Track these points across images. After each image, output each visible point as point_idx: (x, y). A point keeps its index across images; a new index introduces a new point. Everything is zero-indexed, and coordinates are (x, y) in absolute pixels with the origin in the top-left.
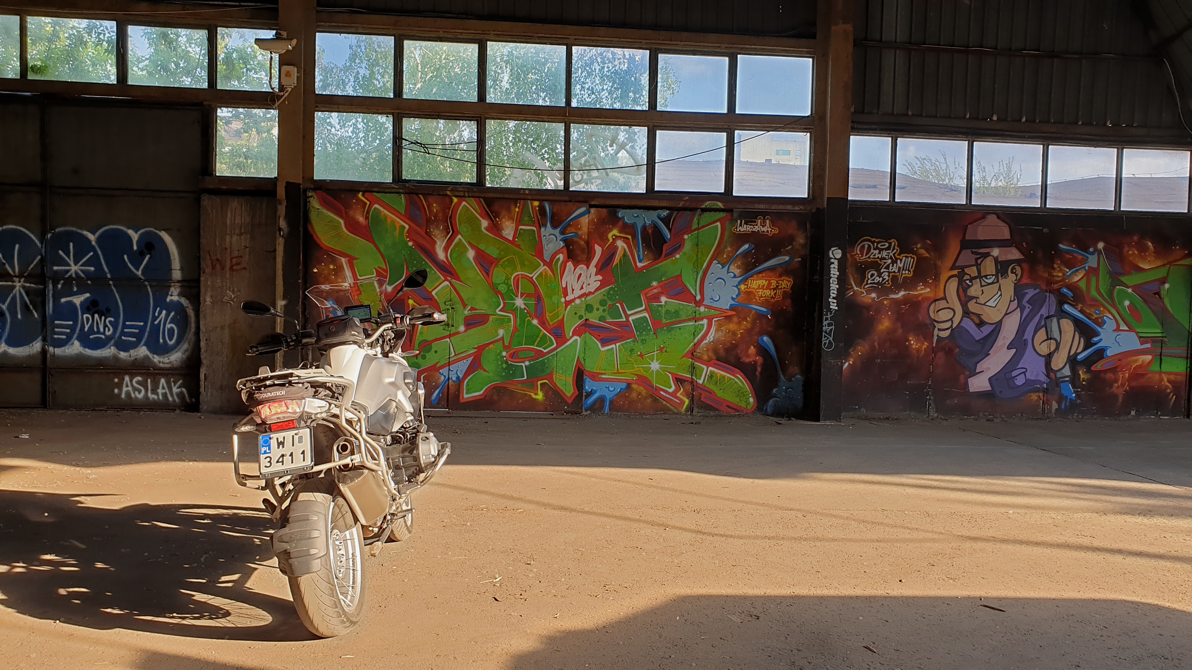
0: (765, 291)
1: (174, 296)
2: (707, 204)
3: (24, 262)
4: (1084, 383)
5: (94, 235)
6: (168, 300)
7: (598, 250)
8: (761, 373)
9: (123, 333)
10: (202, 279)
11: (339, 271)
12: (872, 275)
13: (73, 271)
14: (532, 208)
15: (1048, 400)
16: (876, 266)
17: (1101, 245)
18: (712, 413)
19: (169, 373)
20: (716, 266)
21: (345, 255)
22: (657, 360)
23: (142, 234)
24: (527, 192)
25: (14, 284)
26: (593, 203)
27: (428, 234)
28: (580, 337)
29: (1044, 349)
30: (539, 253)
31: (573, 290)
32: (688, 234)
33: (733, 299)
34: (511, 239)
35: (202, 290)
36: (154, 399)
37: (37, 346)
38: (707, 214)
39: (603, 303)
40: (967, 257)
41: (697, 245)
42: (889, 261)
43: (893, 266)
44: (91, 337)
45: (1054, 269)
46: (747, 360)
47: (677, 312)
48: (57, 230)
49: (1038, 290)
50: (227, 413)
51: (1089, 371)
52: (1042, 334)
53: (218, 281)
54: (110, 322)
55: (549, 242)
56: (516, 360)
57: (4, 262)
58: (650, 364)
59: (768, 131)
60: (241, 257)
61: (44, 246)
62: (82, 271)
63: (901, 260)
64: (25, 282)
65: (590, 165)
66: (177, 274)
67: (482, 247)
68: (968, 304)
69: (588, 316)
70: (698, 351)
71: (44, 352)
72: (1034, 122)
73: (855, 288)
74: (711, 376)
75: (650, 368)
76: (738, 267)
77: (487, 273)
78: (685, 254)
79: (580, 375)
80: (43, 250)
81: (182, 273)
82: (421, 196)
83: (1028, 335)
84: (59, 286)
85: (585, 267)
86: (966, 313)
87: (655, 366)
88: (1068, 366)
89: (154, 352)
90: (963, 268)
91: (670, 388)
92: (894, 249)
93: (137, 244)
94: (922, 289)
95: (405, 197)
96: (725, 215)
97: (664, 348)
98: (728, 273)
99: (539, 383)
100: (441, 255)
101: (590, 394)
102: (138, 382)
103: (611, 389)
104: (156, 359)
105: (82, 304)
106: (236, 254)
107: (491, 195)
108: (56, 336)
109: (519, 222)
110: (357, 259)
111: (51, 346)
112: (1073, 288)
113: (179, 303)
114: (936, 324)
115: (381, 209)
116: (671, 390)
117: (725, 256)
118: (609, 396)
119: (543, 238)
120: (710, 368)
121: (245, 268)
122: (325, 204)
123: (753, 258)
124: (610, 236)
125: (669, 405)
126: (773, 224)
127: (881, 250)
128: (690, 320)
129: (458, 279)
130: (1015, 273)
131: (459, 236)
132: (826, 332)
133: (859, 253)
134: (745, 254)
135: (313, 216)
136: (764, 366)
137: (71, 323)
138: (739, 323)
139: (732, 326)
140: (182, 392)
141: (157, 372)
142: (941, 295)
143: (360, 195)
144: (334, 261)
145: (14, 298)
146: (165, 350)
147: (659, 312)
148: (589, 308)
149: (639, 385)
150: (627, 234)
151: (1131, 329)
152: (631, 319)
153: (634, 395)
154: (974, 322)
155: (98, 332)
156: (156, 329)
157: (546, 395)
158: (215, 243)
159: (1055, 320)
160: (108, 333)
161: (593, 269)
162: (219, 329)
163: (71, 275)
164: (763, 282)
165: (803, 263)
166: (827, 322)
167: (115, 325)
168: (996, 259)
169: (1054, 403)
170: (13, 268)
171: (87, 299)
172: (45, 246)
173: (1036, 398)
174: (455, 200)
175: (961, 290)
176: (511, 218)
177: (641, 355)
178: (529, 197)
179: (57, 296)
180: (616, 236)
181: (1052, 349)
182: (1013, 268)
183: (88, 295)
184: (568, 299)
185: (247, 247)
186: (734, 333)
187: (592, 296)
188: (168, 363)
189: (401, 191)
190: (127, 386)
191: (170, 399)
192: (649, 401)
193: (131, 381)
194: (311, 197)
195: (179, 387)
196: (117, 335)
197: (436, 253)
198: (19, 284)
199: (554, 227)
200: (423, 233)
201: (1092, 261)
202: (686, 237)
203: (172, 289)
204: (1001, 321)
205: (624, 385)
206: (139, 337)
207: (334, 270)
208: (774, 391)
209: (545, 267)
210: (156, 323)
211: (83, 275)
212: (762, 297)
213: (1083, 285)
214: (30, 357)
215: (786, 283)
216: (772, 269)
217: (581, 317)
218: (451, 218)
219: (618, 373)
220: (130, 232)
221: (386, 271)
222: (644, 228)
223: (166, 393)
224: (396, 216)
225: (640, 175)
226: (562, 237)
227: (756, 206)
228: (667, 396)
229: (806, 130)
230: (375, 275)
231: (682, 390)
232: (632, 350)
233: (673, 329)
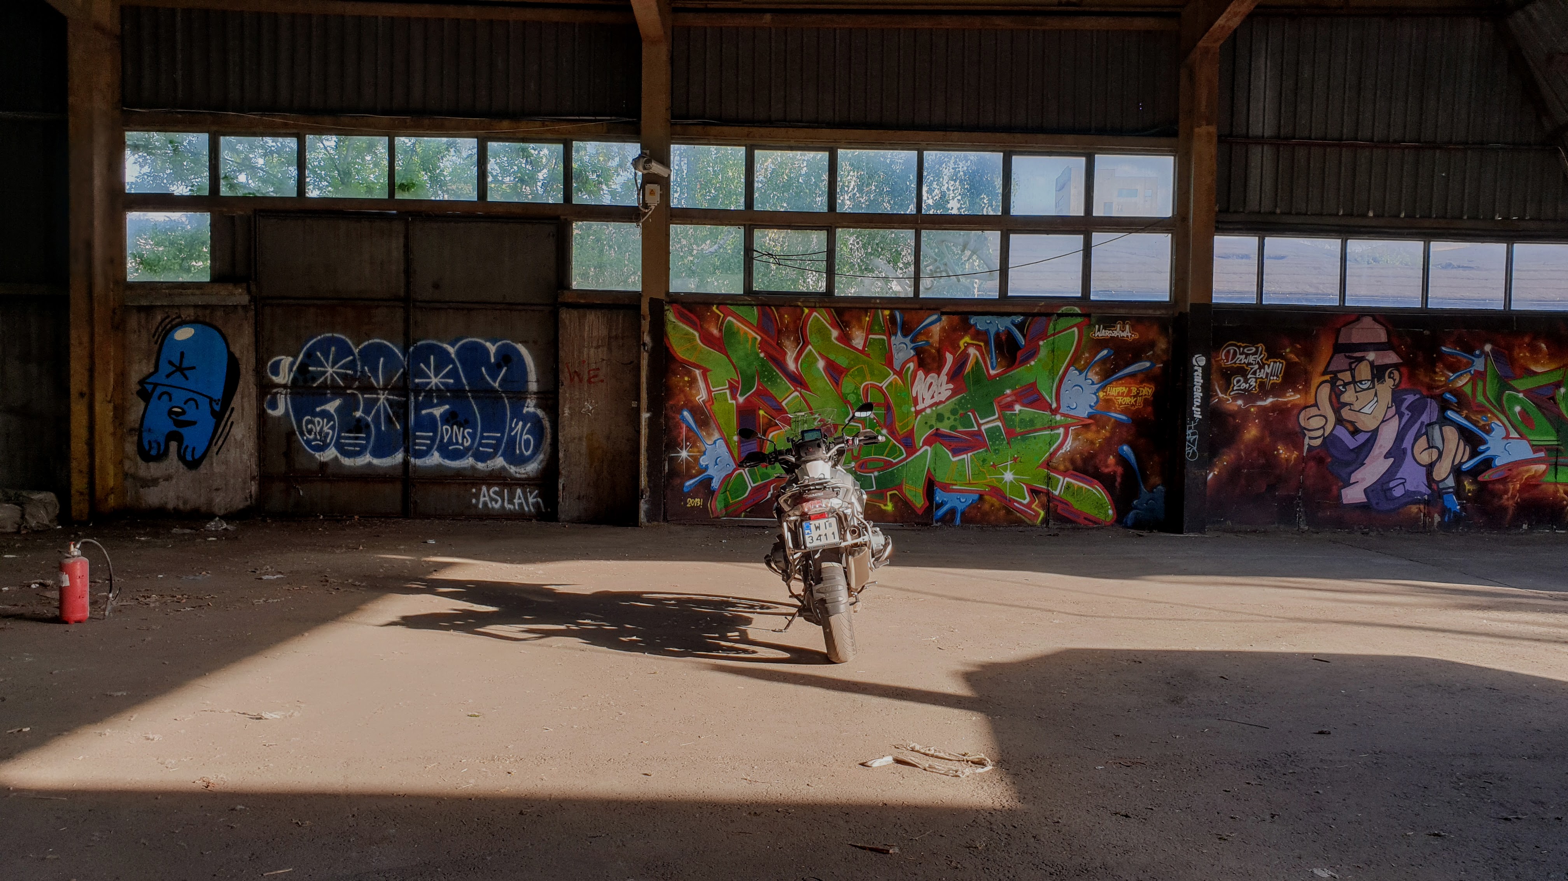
0: (1125, 398)
1: (530, 407)
2: (1064, 309)
3: (388, 376)
4: (1470, 494)
5: (453, 348)
6: (524, 412)
7: (949, 358)
8: (1121, 484)
9: (481, 444)
10: (561, 391)
11: (693, 381)
12: (1238, 381)
13: (433, 383)
14: (882, 317)
15: (1429, 513)
16: (1242, 371)
17: (1488, 348)
18: (1069, 526)
19: (525, 483)
20: (1073, 373)
21: (698, 367)
22: (1011, 471)
23: (498, 347)
24: (877, 300)
25: (379, 396)
26: (944, 310)
27: (780, 345)
28: (930, 446)
29: (1425, 458)
30: (889, 362)
31: (923, 399)
32: (1043, 340)
33: (1091, 406)
34: (861, 348)
35: (561, 402)
36: (510, 509)
37: (399, 457)
38: (1062, 320)
39: (954, 412)
40: (1340, 361)
41: (1053, 351)
42: (1257, 367)
43: (1260, 372)
44: (450, 448)
45: (1435, 373)
46: (1106, 470)
47: (1032, 421)
48: (419, 343)
49: (1418, 396)
50: (584, 523)
51: (1475, 481)
52: (1422, 442)
53: (577, 393)
54: (468, 433)
55: (899, 351)
56: (865, 471)
57: (369, 375)
58: (1003, 474)
59: (1127, 234)
60: (598, 369)
61: (406, 359)
62: (441, 383)
63: (1269, 366)
64: (389, 394)
65: (941, 272)
66: (533, 386)
67: (832, 357)
68: (1342, 411)
69: (939, 425)
70: (1054, 460)
71: (406, 463)
72: (1414, 217)
73: (1221, 395)
74: (1068, 487)
75: (1003, 479)
76: (1097, 373)
77: (836, 382)
78: (1040, 360)
79: (930, 486)
80: (406, 363)
81: (538, 385)
82: (773, 308)
83: (1407, 444)
84: (421, 398)
85: (936, 376)
86: (1340, 421)
87: (1009, 476)
88: (1451, 476)
89: (510, 463)
90: (1335, 373)
91: (1025, 498)
92: (1261, 354)
93: (494, 357)
94: (1291, 396)
95: (757, 308)
96: (1082, 320)
97: (1018, 458)
98: (1086, 379)
99: (889, 493)
100: (791, 366)
101: (940, 505)
102: (495, 493)
103: (963, 500)
104: (513, 469)
105: (441, 415)
106: (593, 366)
107: (842, 305)
108: (417, 447)
109: (870, 331)
110: (710, 370)
111: (413, 456)
112: (1458, 393)
113: (535, 415)
114: (1305, 431)
115: (735, 321)
116: (1025, 502)
117: (1082, 363)
118: (961, 507)
119: (893, 347)
120: (1067, 479)
121: (602, 381)
122: (681, 317)
123: (1112, 364)
124: (962, 343)
125: (1023, 518)
126: (1133, 328)
127: (1247, 355)
128: (1045, 429)
129: (808, 390)
130: (1392, 378)
131: (810, 347)
132: (1189, 441)
133: (1224, 358)
134: (1104, 360)
135: (669, 329)
136: (1123, 476)
137: (431, 434)
138: (1098, 432)
139: (1090, 435)
140: (537, 502)
141: (513, 482)
142: (1313, 402)
143: (714, 307)
144: (689, 373)
145: (378, 411)
146: (522, 461)
147: (1013, 421)
148: (940, 418)
149: (992, 496)
150: (980, 341)
151: (1522, 436)
152: (983, 428)
153: (986, 507)
154: (1348, 430)
155: (457, 443)
156: (512, 441)
157: (895, 506)
158: (573, 355)
159: (1437, 427)
160: (466, 444)
161: (944, 377)
162: (576, 441)
163: (432, 387)
164: (1123, 389)
165: (1163, 369)
166: (1191, 431)
167: (473, 436)
168: (1372, 364)
169: (1436, 515)
170: (378, 382)
171: (446, 411)
172: (408, 358)
173: (1416, 510)
174: (806, 311)
175: (1333, 396)
176: (861, 328)
177: (994, 466)
178: (880, 306)
179: (418, 408)
180: (968, 344)
181: (1434, 458)
182: (1391, 373)
183: (447, 407)
184: (918, 408)
185: (603, 360)
186: (1092, 443)
187: (943, 405)
188: (524, 474)
189: (753, 303)
190: (484, 496)
191: (526, 509)
192: (1002, 513)
193: (488, 491)
194: (668, 310)
195: (535, 497)
196: (475, 445)
197: (787, 365)
198: (383, 397)
199: (905, 335)
200: (774, 344)
201: (1479, 364)
202: (1041, 343)
203: (529, 401)
204: (1377, 429)
205: (976, 497)
206: (496, 448)
207: (688, 382)
208: (1135, 502)
209: (895, 376)
210: (513, 434)
211: (442, 387)
212: (1121, 404)
213: (1468, 390)
214: (393, 467)
215: (1147, 390)
216: (1132, 375)
217: (931, 427)
218: (801, 329)
219: (970, 484)
220: (488, 344)
221: (738, 382)
222: (997, 334)
223: (522, 503)
224: (749, 328)
225: (993, 280)
226: (913, 345)
227: (1116, 310)
228: (1021, 507)
229: (1166, 231)
230: (727, 386)
231: (1037, 501)
232: (984, 460)
233: (1027, 438)
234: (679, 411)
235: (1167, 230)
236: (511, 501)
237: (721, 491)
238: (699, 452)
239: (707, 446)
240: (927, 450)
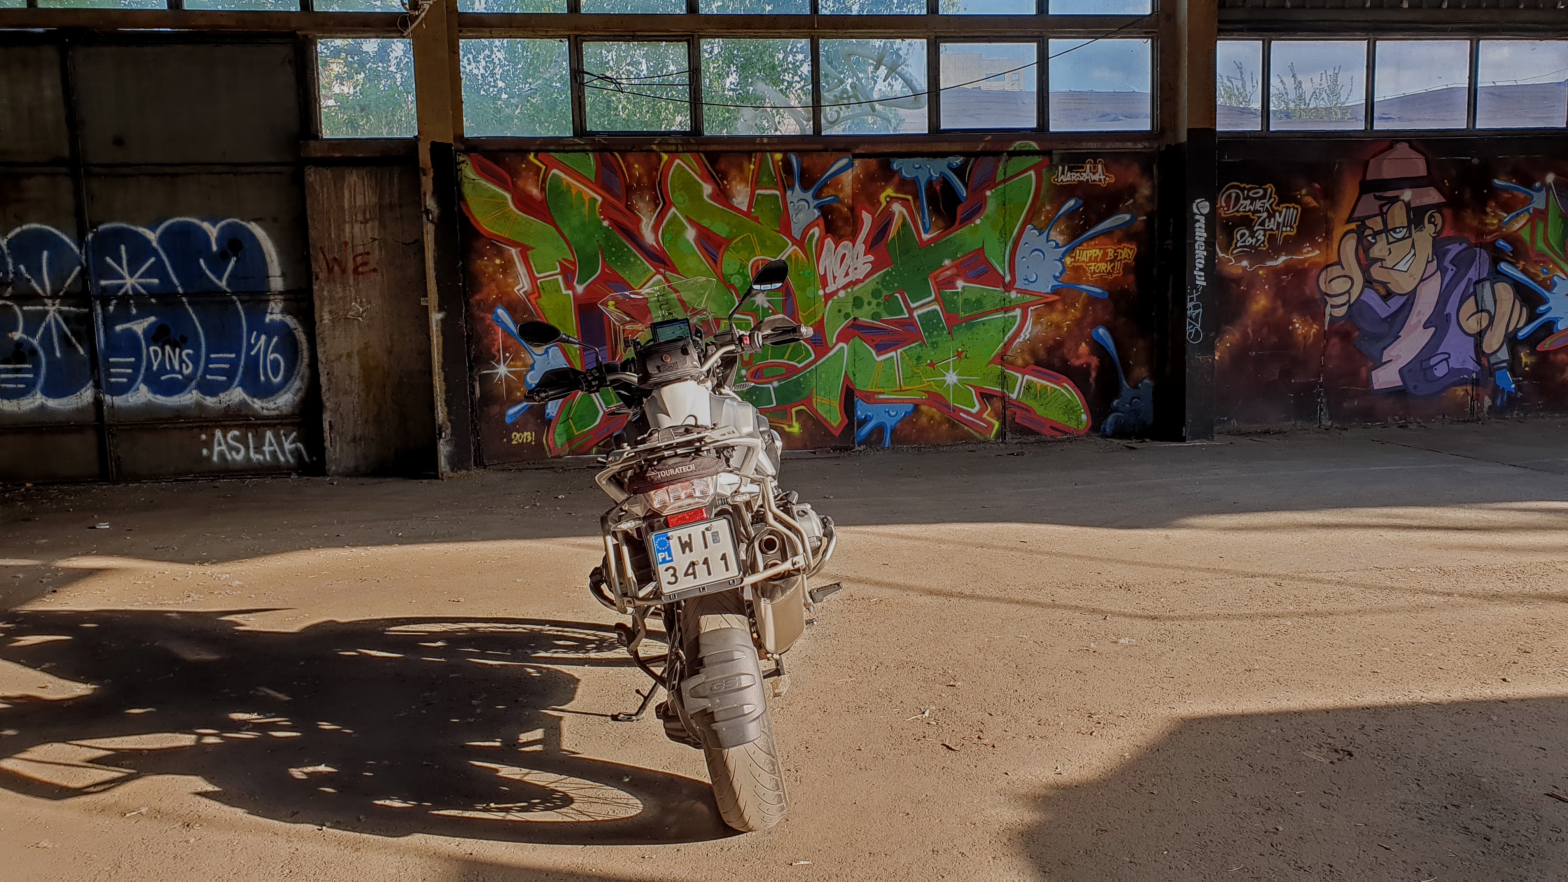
0: (1099, 264)
1: (275, 313)
2: (1017, 145)
3: (58, 277)
4: (1527, 369)
5: (154, 232)
6: (267, 320)
7: (867, 218)
8: (1096, 379)
9: (207, 371)
10: (315, 287)
11: (508, 266)
13: (128, 286)
14: (773, 163)
15: (1478, 395)
16: (1246, 222)
17: (1550, 178)
18: (1032, 439)
19: (277, 422)
20: (1031, 233)
21: (515, 244)
22: (954, 370)
23: (223, 228)
24: (765, 141)
25: (47, 308)
26: (857, 151)
27: (630, 208)
28: (847, 344)
29: (1472, 326)
30: (786, 228)
31: (835, 278)
32: (991, 189)
33: (1055, 277)
34: (745, 209)
35: (317, 303)
36: (258, 460)
37: (87, 395)
38: (1015, 160)
39: (876, 294)
40: (1369, 203)
41: (1004, 204)
42: (1265, 215)
43: (1270, 221)
44: (163, 378)
45: (1486, 214)
46: (1077, 363)
47: (979, 301)
48: (101, 228)
49: (1464, 245)
50: (365, 475)
51: (1533, 352)
52: (1470, 304)
53: (339, 290)
54: (188, 355)
55: (798, 211)
56: (759, 380)
57: (29, 277)
58: (945, 376)
59: (1097, 38)
60: (368, 253)
61: (83, 251)
62: (141, 284)
63: (1280, 213)
64: (62, 304)
65: (849, 98)
66: (277, 283)
67: (706, 223)
68: (1371, 269)
69: (857, 313)
70: (1009, 353)
71: (98, 403)
72: (1460, 7)
73: (1221, 255)
74: (1028, 388)
75: (945, 381)
76: (1061, 233)
77: (714, 260)
78: (987, 217)
79: (849, 397)
80: (84, 257)
81: (284, 280)
82: (616, 154)
83: (1451, 308)
84: (111, 308)
85: (851, 244)
86: (1369, 282)
87: (952, 378)
88: (1505, 346)
89: (253, 395)
90: (1363, 220)
91: (973, 406)
92: (1270, 197)
93: (217, 242)
94: (1309, 252)
95: (595, 157)
96: (1041, 159)
97: (962, 352)
98: (1048, 241)
99: (794, 410)
100: (649, 238)
101: (863, 422)
102: (235, 438)
103: (893, 414)
104: (257, 404)
105: (145, 332)
106: (360, 249)
107: (714, 148)
108: (113, 380)
109: (756, 184)
110: (532, 248)
111: (108, 393)
112: (1514, 240)
113: (283, 324)
114: (1327, 298)
115: (563, 175)
116: (974, 411)
117: (1043, 218)
118: (890, 423)
119: (790, 206)
120: (1027, 377)
121: (375, 270)
122: (483, 171)
123: (1082, 219)
124: (882, 197)
125: (972, 431)
126: (1107, 169)
127: (1253, 200)
128: (997, 311)
129: (674, 270)
130: (1433, 223)
131: (673, 209)
134: (1071, 214)
135: (467, 189)
136: (1101, 370)
137: (133, 359)
138: (1065, 312)
139: (1055, 317)
140: (297, 449)
141: (260, 422)
142: (1334, 258)
143: (531, 157)
144: (500, 253)
145: (48, 329)
146: (268, 391)
147: (954, 302)
148: (858, 302)
149: (930, 406)
150: (906, 194)
152: (915, 314)
153: (924, 420)
154: (1379, 294)
155: (173, 370)
156: (253, 363)
157: (803, 426)
158: (330, 235)
159: (1487, 285)
160: (186, 372)
161: (860, 247)
162: (344, 357)
163: (127, 291)
164: (1096, 252)
165: (1149, 223)
167: (195, 359)
168: (1407, 205)
169: (1487, 399)
170: (42, 285)
171: (151, 326)
172: (86, 252)
173: (1463, 393)
174: (665, 157)
175: (1361, 251)
176: (744, 180)
177: (932, 365)
178: (768, 148)
179: (109, 322)
180: (891, 198)
181: (1484, 325)
182: (1431, 216)
183: (153, 319)
184: (828, 290)
185: (374, 239)
186: (1058, 327)
187: (861, 285)
188: (274, 410)
189: (588, 148)
190: (220, 444)
191: (282, 459)
192: (945, 427)
193: (225, 437)
194: (463, 162)
195: (293, 442)
196: (199, 373)
197: (642, 236)
198: (54, 308)
199: (805, 188)
200: (621, 206)
201: (1539, 201)
202: (988, 193)
203: (272, 304)
204: (1413, 293)
205: (909, 407)
206: (230, 374)
207: (501, 266)
208: (1115, 403)
209: (795, 247)
210: (253, 353)
211: (143, 291)
212: (1095, 273)
213: (1525, 235)
214: (79, 411)
215: (1128, 252)
216: (1107, 233)
217: (847, 316)
218: (660, 184)
219: (901, 391)
220: (206, 225)
221: (574, 264)
222: (930, 183)
223: (275, 451)
224: (583, 184)
225: (919, 108)
226: (817, 202)
227: (1085, 145)
228: (969, 418)
229: (1145, 35)
230: (559, 270)
231: (989, 409)
232: (919, 358)
233: (973, 325)
234: (491, 309)
235: (1146, 33)
236: (258, 449)
237: (562, 419)
238: (525, 365)
239: (535, 357)
240: (842, 348)
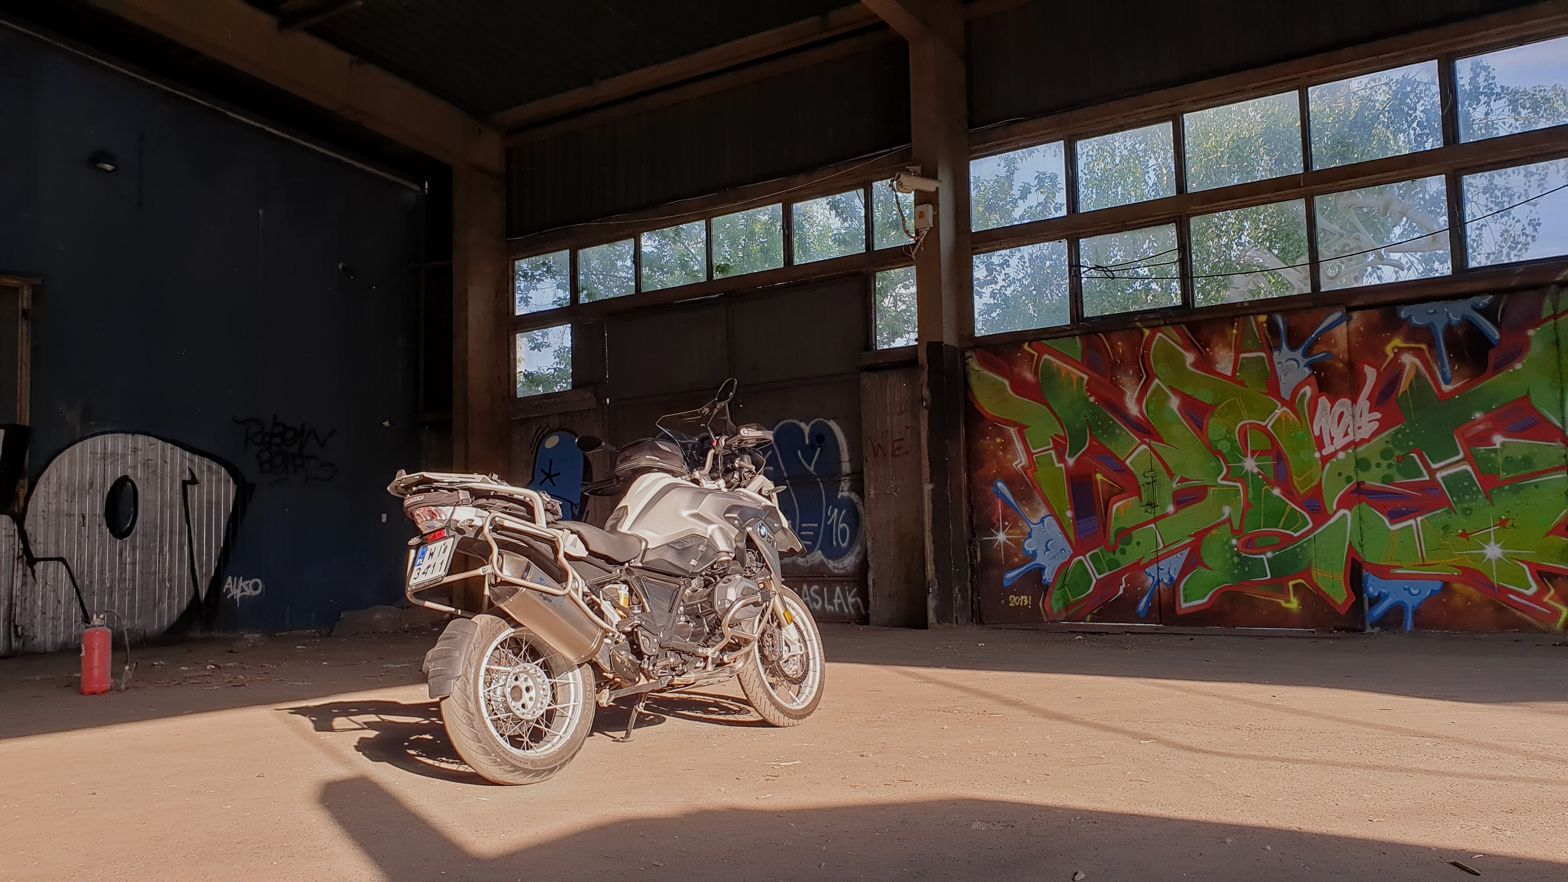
1: (844, 492)
6: (839, 497)
7: (1371, 374)
10: (865, 469)
11: (1008, 443)
14: (1257, 326)
19: (843, 579)
21: (1013, 424)
22: (1496, 542)
23: (812, 426)
24: (1246, 304)
26: (1354, 304)
27: (1115, 384)
28: (1350, 510)
30: (1274, 389)
31: (1332, 439)
32: (1535, 328)
34: (1229, 373)
35: (866, 480)
36: (831, 611)
39: (1385, 454)
41: (1557, 343)
47: (1527, 460)
50: (895, 626)
53: (881, 470)
55: (1288, 370)
56: (1252, 551)
58: (1484, 548)
60: (902, 439)
65: (1351, 249)
67: (1189, 391)
69: (1363, 476)
75: (1484, 556)
77: (1199, 426)
78: (1532, 360)
79: (1356, 571)
81: (851, 464)
82: (1101, 335)
85: (1351, 401)
87: (1493, 551)
89: (829, 557)
91: (1528, 587)
93: (809, 438)
95: (1081, 339)
97: (1507, 520)
99: (1291, 583)
100: (1133, 409)
101: (1375, 601)
102: (817, 592)
103: (1415, 592)
104: (831, 564)
106: (898, 436)
109: (1239, 349)
110: (1027, 427)
113: (850, 500)
115: (1053, 359)
116: (1530, 592)
118: (1411, 603)
119: (1278, 367)
121: (907, 453)
122: (986, 363)
124: (1389, 349)
125: (1526, 617)
128: (1555, 470)
129: (1160, 440)
131: (1156, 381)
135: (973, 380)
140: (856, 602)
141: (832, 579)
143: (1026, 346)
144: (1002, 433)
146: (839, 554)
147: (1491, 460)
149: (1463, 583)
150: (1418, 343)
152: (1439, 476)
153: (1458, 601)
156: (829, 532)
157: (1303, 603)
158: (876, 426)
161: (1363, 402)
174: (1147, 332)
176: (1228, 345)
177: (1465, 535)
178: (1253, 311)
180: (1400, 349)
184: (1325, 452)
185: (907, 428)
187: (1366, 445)
188: (842, 569)
189: (1082, 333)
190: (807, 597)
191: (846, 610)
192: (1488, 610)
193: (809, 590)
194: (970, 357)
195: (853, 597)
197: (1126, 408)
199: (1293, 347)
200: (1107, 383)
203: (843, 483)
205: (1437, 586)
206: (816, 540)
207: (1001, 444)
209: (1285, 409)
210: (829, 523)
217: (1349, 479)
218: (1143, 357)
219: (1423, 565)
220: (803, 425)
221: (1065, 439)
222: (1449, 328)
223: (841, 604)
224: (1071, 366)
226: (1307, 360)
228: (1523, 601)
230: (1051, 446)
231: (1553, 591)
232: (1446, 528)
233: (1522, 488)
234: (992, 483)
236: (831, 602)
237: (1058, 585)
238: (1023, 534)
239: (1032, 526)
240: (1345, 515)
